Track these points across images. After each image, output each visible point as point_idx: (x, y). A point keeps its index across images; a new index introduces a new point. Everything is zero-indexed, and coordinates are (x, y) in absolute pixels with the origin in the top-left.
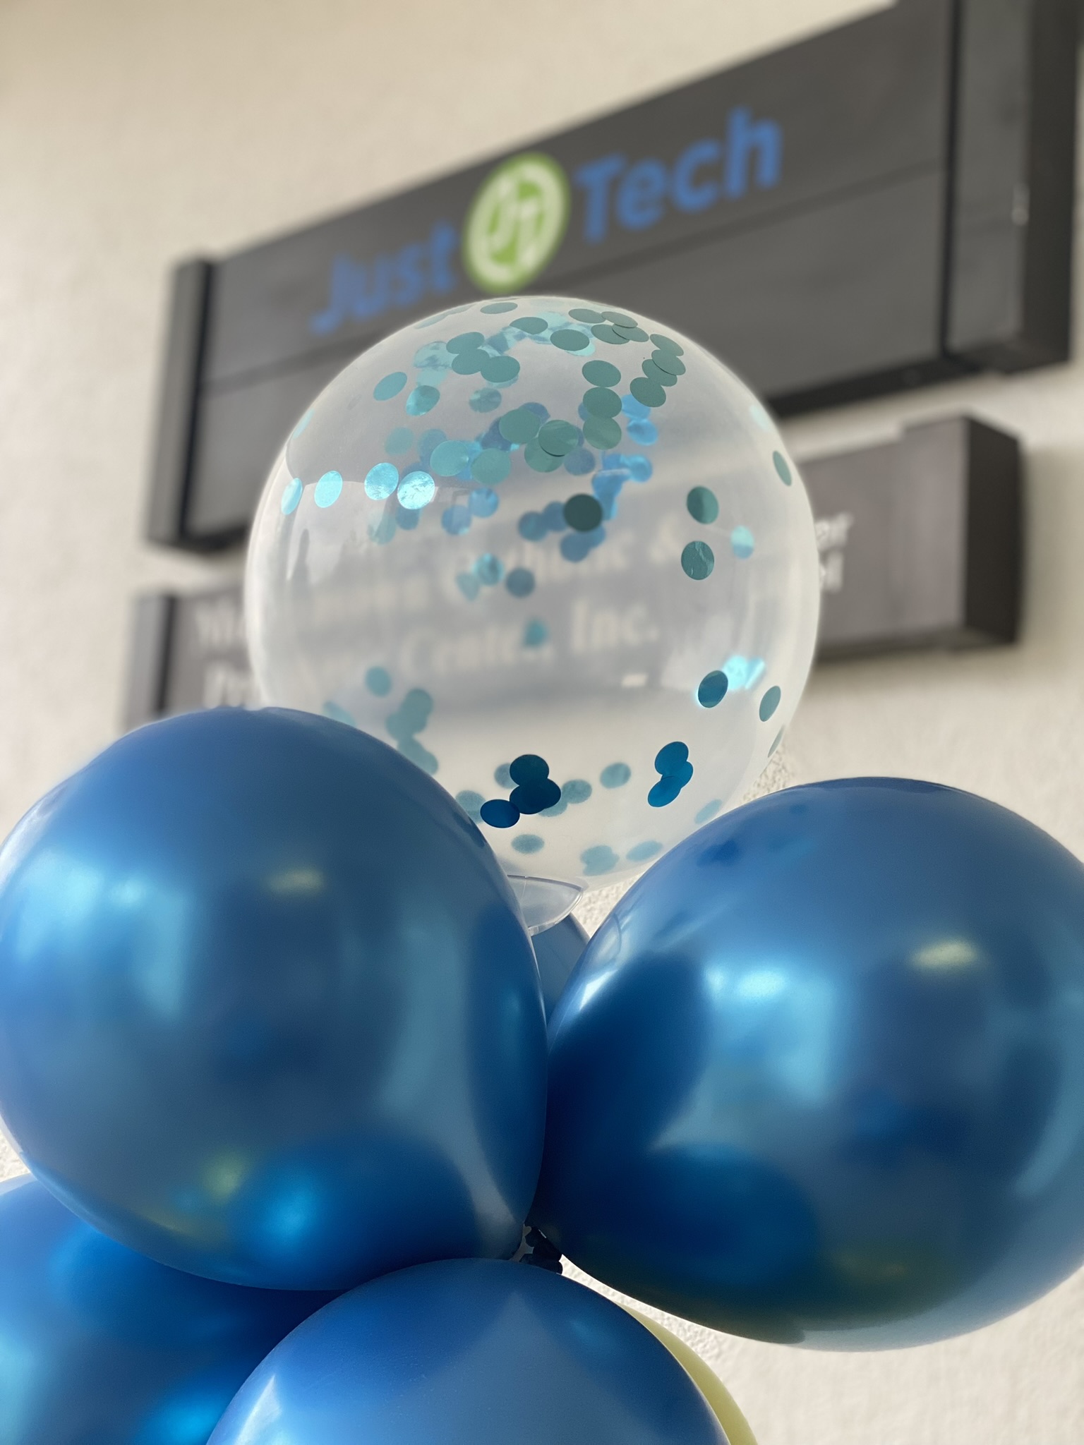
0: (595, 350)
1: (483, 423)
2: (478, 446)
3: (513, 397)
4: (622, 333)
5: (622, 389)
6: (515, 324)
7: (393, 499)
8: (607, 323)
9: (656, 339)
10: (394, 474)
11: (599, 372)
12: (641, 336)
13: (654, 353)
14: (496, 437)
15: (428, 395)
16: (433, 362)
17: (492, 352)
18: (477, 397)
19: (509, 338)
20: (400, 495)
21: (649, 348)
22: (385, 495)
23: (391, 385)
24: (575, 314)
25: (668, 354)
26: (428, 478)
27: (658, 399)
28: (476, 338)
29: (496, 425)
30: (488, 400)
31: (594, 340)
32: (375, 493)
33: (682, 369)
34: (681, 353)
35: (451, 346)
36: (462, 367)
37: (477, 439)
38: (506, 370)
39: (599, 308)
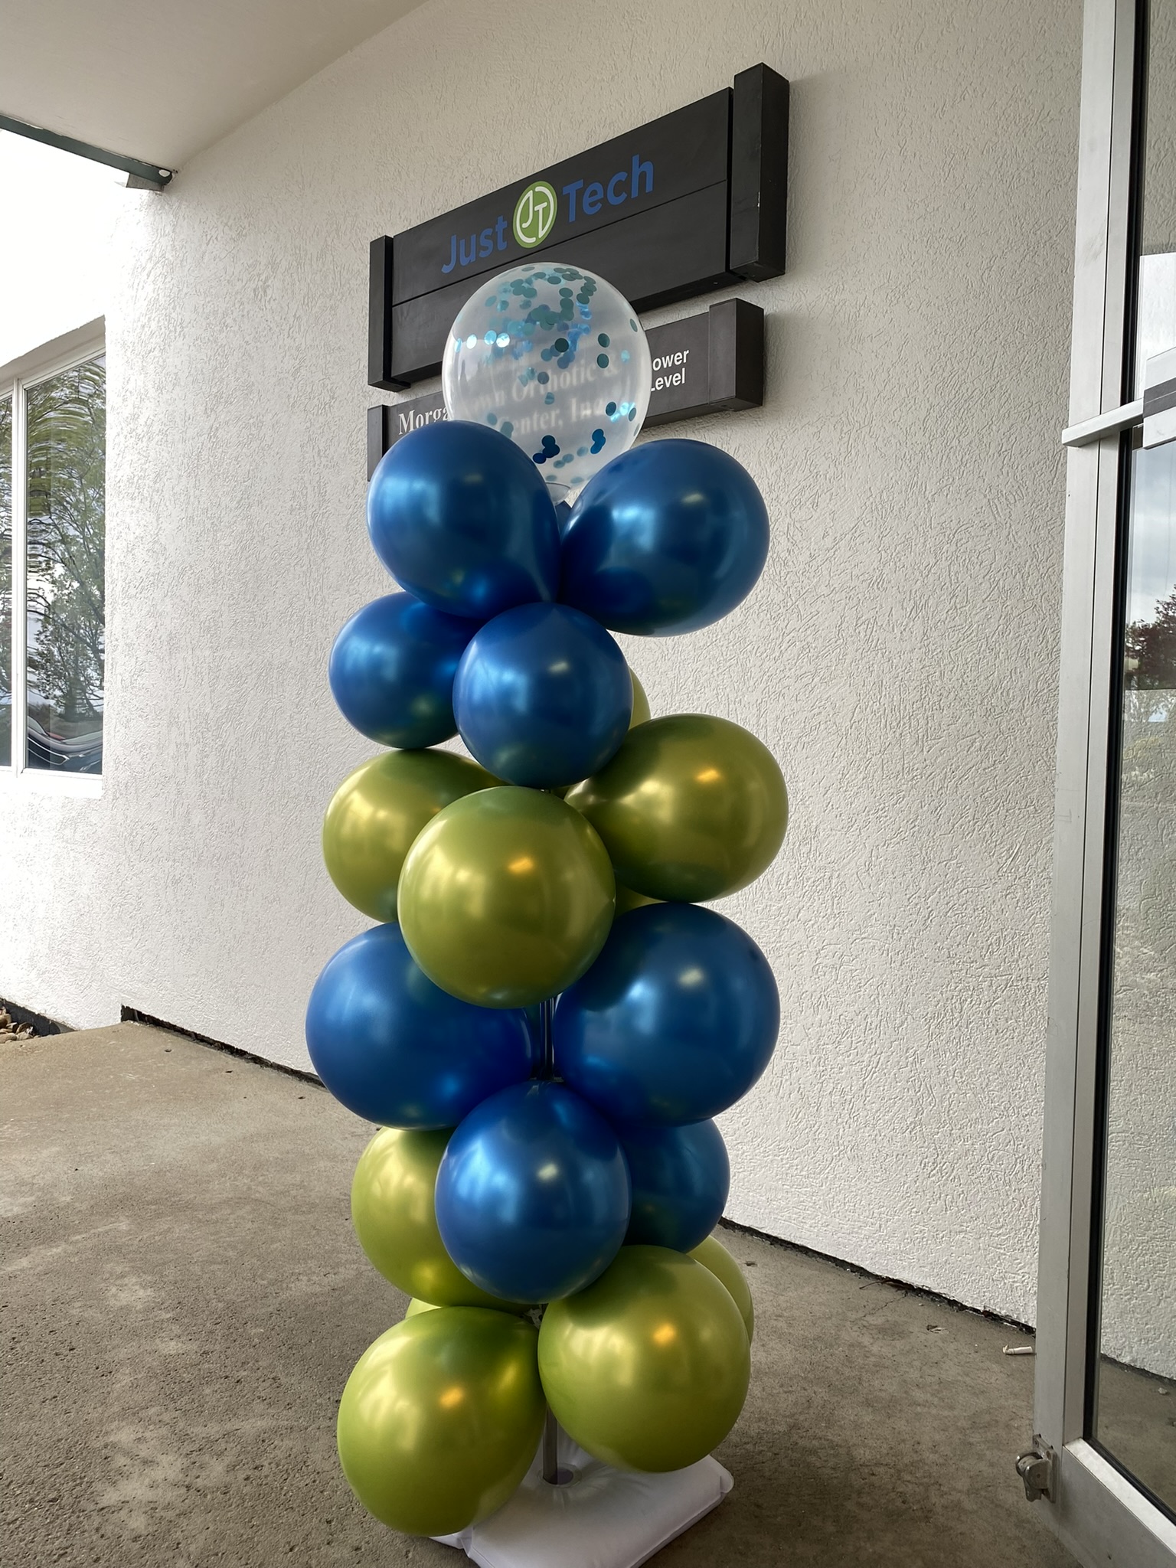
0: (564, 283)
1: (524, 314)
2: (523, 324)
3: (536, 303)
4: (573, 276)
5: (574, 298)
6: (534, 275)
7: (495, 345)
8: (568, 273)
9: (586, 278)
10: (494, 334)
11: (565, 292)
12: (580, 277)
13: (585, 284)
14: (530, 319)
15: (505, 304)
16: (505, 291)
17: (525, 285)
18: (521, 303)
19: (533, 279)
20: (497, 342)
21: (584, 281)
22: (492, 342)
23: (490, 301)
24: (556, 270)
25: (590, 283)
26: (507, 335)
27: (586, 301)
28: (521, 281)
29: (530, 314)
30: (526, 305)
31: (563, 280)
32: (488, 342)
33: (596, 290)
34: (595, 283)
35: (512, 285)
36: (516, 293)
37: (523, 320)
38: (531, 293)
39: (564, 267)
